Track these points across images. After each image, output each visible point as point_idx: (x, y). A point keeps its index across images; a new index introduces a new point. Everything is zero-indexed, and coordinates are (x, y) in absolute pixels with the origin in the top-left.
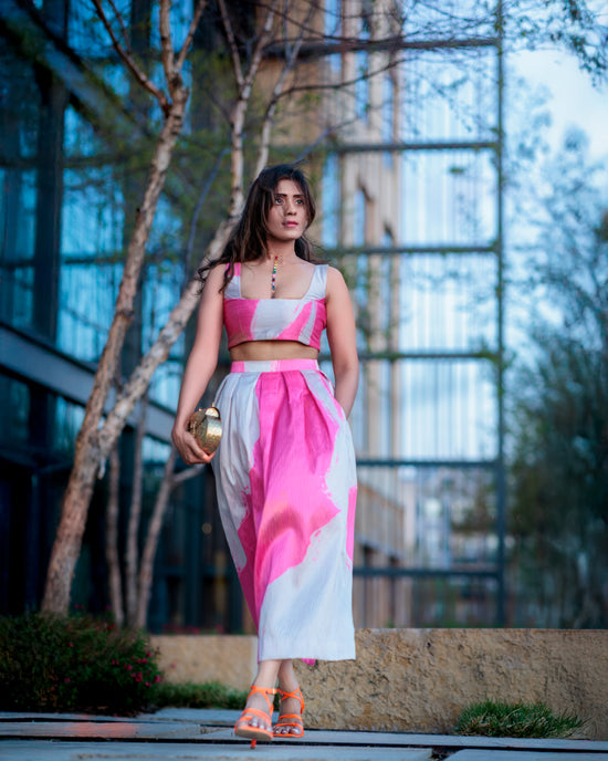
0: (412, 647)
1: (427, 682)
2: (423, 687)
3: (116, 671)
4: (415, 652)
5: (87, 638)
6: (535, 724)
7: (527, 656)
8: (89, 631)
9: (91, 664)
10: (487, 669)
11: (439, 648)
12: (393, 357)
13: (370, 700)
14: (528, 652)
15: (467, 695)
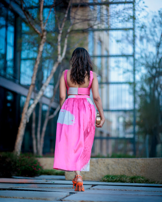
0: (93, 162)
1: (97, 170)
2: (96, 171)
3: (30, 167)
4: (94, 164)
5: (24, 160)
6: (116, 180)
7: (118, 164)
8: (24, 158)
9: (24, 166)
10: (110, 167)
11: (99, 163)
12: (108, 83)
13: (84, 174)
14: (119, 163)
15: (105, 173)
